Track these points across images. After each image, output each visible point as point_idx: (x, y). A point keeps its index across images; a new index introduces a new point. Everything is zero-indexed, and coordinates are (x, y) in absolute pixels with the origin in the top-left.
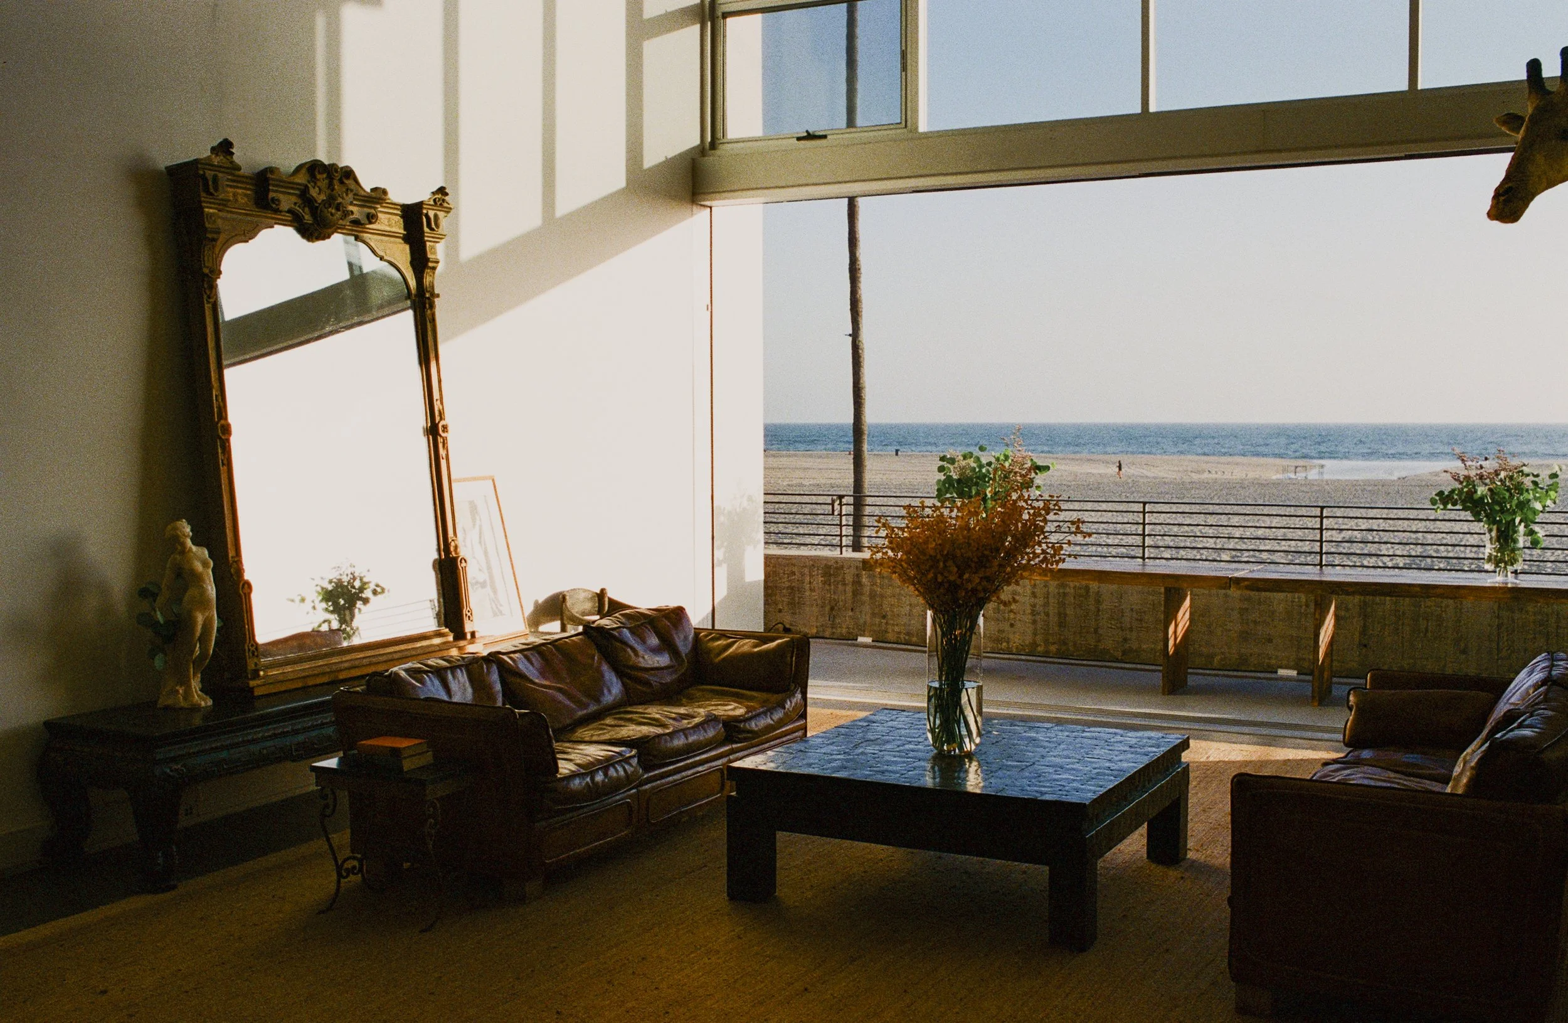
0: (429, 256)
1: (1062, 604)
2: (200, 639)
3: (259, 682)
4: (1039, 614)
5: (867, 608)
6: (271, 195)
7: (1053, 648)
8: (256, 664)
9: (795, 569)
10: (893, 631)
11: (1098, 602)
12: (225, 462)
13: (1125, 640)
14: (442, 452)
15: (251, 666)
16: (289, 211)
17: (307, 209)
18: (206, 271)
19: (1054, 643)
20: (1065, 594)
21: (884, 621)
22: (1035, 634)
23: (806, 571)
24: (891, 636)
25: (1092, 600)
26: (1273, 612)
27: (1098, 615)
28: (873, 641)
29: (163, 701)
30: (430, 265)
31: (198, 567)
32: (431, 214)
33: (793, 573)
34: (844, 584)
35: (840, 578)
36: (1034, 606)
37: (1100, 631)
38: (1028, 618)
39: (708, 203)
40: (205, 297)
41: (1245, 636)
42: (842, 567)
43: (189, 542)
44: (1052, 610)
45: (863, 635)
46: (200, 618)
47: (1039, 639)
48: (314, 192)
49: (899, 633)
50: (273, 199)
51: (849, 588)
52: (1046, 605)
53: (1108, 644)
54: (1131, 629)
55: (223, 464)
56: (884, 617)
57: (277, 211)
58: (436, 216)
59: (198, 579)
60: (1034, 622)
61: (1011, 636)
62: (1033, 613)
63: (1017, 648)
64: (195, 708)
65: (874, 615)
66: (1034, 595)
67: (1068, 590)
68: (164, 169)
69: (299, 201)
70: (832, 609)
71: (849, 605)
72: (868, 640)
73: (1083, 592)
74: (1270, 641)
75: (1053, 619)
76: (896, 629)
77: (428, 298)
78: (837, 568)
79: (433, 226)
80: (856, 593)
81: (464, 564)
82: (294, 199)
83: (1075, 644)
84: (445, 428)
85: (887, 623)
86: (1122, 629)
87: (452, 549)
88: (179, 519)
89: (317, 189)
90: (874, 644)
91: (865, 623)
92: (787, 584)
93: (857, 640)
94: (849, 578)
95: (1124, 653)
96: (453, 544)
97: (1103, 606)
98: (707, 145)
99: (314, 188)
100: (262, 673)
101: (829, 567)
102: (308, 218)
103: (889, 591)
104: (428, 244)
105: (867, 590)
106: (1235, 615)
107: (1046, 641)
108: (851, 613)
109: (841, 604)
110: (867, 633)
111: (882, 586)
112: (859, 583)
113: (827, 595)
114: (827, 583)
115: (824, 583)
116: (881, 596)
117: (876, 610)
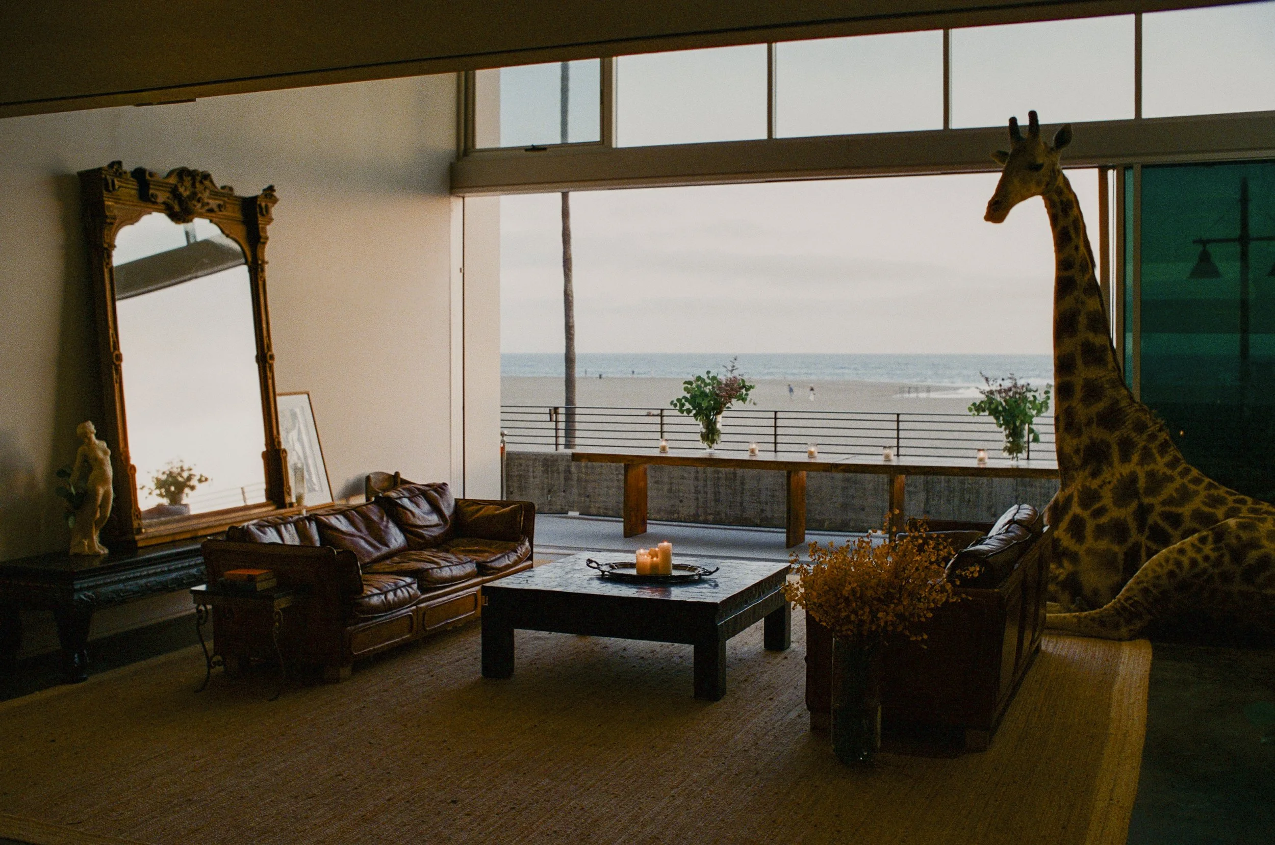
0: (262, 234)
1: (716, 485)
2: (100, 506)
3: (142, 536)
4: (700, 492)
5: (575, 490)
6: (151, 192)
7: (711, 518)
8: (139, 524)
9: (523, 462)
10: (595, 506)
11: (742, 484)
12: (118, 380)
13: (762, 511)
14: (269, 374)
15: (135, 525)
16: (164, 203)
17: (176, 202)
18: (106, 246)
19: (711, 514)
20: (719, 478)
21: (588, 500)
22: (698, 507)
23: (531, 463)
24: (593, 511)
25: (738, 482)
26: (865, 489)
27: (743, 493)
28: (580, 514)
29: (73, 551)
30: (262, 240)
31: (100, 454)
32: (263, 205)
33: (521, 465)
34: (558, 473)
35: (555, 468)
36: (696, 487)
37: (744, 504)
38: (692, 496)
39: (462, 195)
40: (105, 264)
41: (845, 507)
42: (557, 460)
43: (93, 437)
44: (710, 490)
45: (572, 510)
46: (101, 491)
47: (700, 511)
48: (182, 190)
49: (599, 508)
50: (152, 195)
51: (562, 476)
52: (705, 486)
53: (750, 513)
54: (766, 503)
55: (116, 382)
56: (588, 496)
57: (155, 203)
58: (266, 206)
59: (101, 463)
60: (697, 499)
61: (681, 509)
62: (697, 492)
63: (685, 518)
64: (97, 555)
65: (580, 495)
66: (697, 479)
67: (720, 475)
68: (76, 174)
69: (171, 196)
70: (549, 491)
71: (562, 488)
72: (576, 514)
73: (732, 476)
74: (863, 509)
75: (710, 496)
76: (597, 505)
77: (260, 264)
78: (553, 461)
79: (265, 213)
80: (567, 479)
81: (284, 455)
82: (168, 195)
83: (726, 514)
84: (272, 357)
85: (590, 501)
86: (760, 502)
87: (276, 443)
88: (86, 421)
89: (183, 188)
90: (581, 516)
91: (574, 501)
92: (516, 473)
93: (567, 513)
94: (562, 468)
95: (761, 520)
96: (277, 440)
97: (747, 487)
98: (461, 154)
99: (182, 186)
100: (143, 530)
101: (548, 460)
102: (177, 208)
103: (592, 477)
104: (260, 226)
105: (575, 477)
106: (838, 492)
107: (706, 513)
108: (563, 494)
109: (555, 488)
110: (575, 508)
111: (586, 473)
112: (570, 472)
113: (546, 481)
114: (546, 471)
115: (543, 472)
116: (586, 481)
117: (582, 492)
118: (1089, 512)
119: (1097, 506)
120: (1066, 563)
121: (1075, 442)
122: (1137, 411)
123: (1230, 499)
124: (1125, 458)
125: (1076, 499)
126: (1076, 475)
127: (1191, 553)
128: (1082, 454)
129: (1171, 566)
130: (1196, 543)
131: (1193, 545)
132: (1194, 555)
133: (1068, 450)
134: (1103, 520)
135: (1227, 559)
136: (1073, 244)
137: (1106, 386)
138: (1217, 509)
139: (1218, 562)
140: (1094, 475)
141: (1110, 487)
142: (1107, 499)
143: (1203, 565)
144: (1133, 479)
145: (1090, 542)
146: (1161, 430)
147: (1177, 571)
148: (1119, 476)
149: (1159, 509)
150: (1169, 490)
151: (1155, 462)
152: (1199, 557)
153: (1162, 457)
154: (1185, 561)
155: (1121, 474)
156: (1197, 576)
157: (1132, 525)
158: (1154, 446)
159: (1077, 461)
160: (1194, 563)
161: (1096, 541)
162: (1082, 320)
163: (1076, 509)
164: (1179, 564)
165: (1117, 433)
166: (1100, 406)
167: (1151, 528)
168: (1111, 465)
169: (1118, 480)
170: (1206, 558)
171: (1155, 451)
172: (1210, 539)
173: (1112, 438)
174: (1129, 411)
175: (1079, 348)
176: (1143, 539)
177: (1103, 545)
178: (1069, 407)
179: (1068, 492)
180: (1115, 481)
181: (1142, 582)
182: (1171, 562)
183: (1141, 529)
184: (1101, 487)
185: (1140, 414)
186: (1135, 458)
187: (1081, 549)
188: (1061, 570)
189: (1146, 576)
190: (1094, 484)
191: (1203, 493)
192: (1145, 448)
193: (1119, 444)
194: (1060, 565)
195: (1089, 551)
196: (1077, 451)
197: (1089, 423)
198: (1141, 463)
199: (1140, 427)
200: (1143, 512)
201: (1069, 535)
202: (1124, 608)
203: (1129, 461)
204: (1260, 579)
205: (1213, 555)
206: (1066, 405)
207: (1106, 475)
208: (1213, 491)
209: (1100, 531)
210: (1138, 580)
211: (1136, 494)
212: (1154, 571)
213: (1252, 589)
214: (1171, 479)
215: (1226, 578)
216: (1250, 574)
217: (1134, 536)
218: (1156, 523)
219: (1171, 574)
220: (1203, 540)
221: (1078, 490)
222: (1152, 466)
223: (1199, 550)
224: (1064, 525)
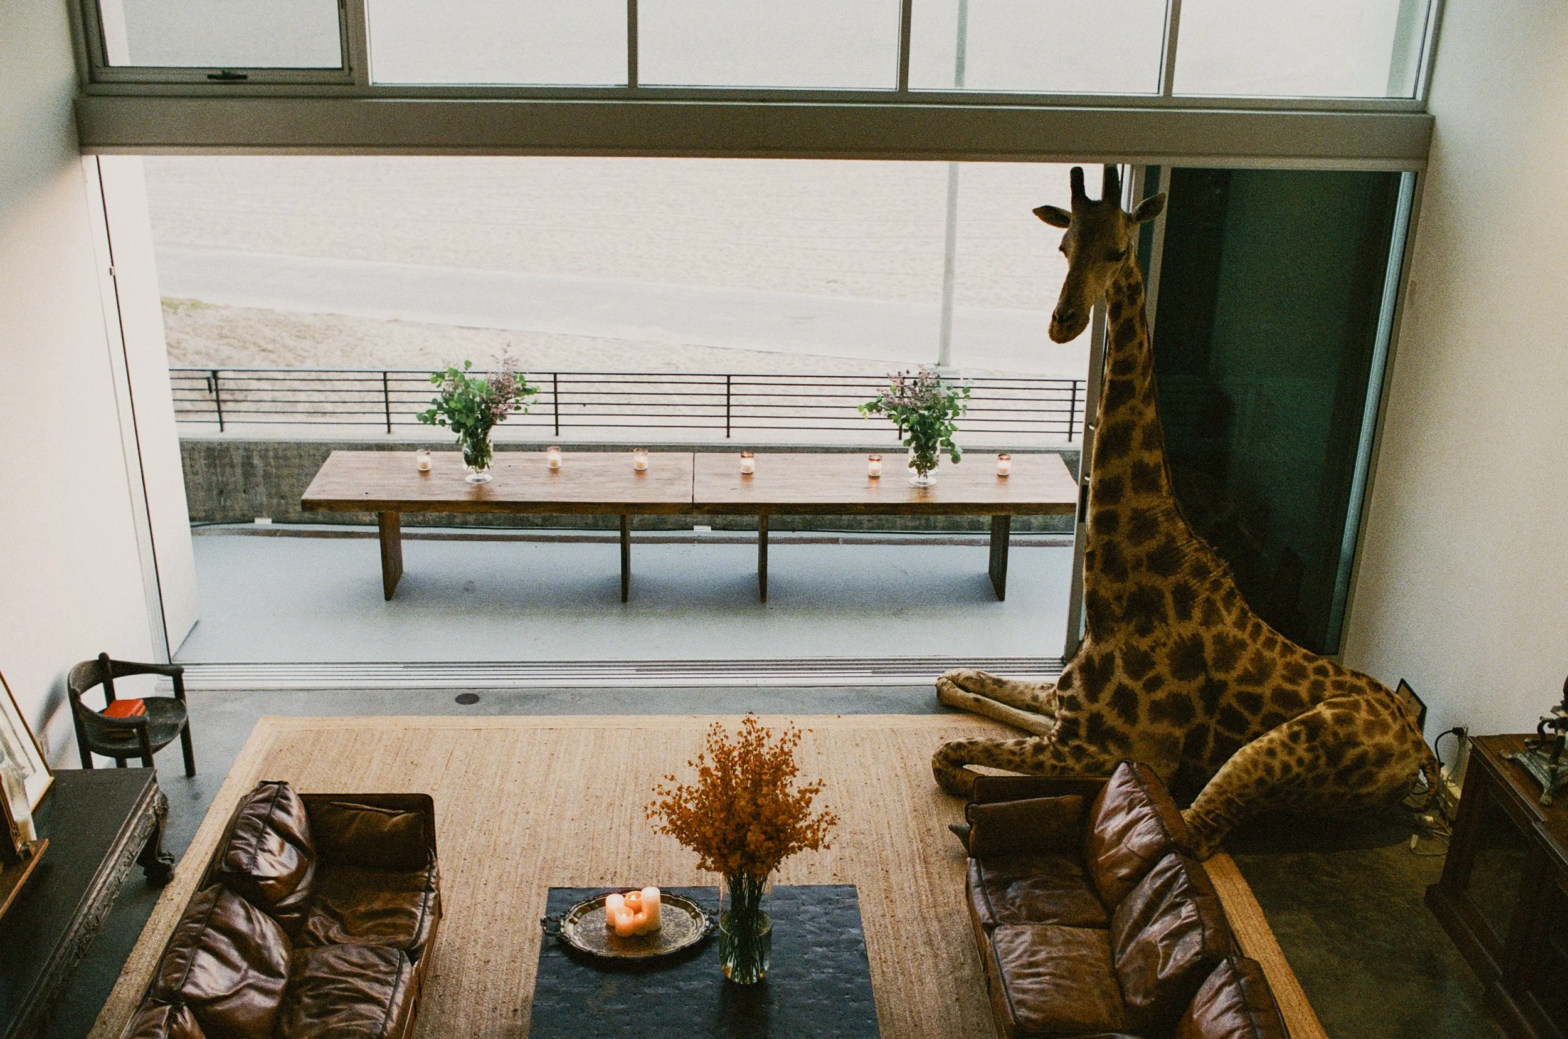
5: (261, 489)
10: (295, 510)
21: (283, 501)
24: (293, 517)
28: (272, 523)
34: (232, 466)
35: (227, 460)
42: (228, 449)
45: (261, 516)
51: (239, 471)
56: (283, 497)
65: (270, 496)
70: (221, 492)
71: (241, 486)
72: (266, 522)
76: (298, 508)
78: (221, 450)
80: (247, 475)
85: (287, 504)
90: (275, 526)
91: (261, 504)
93: (253, 521)
94: (238, 460)
101: (213, 449)
103: (286, 472)
105: (260, 472)
108: (243, 495)
109: (231, 487)
110: (264, 514)
111: (277, 468)
112: (251, 465)
113: (214, 478)
114: (212, 465)
115: (209, 466)
116: (278, 477)
117: (273, 491)
118: (1140, 683)
119: (1151, 674)
120: (1112, 748)
121: (1117, 586)
122: (1196, 550)
123: (1310, 667)
124: (1184, 614)
125: (1119, 661)
126: (1116, 629)
127: (1283, 756)
128: (1125, 603)
129: (1260, 773)
130: (1286, 740)
131: (1283, 744)
132: (1286, 758)
133: (1103, 592)
134: (1160, 695)
135: (1323, 761)
136: (1137, 341)
137: (1161, 519)
138: (1299, 685)
139: (1313, 765)
140: (1143, 631)
141: (1166, 650)
142: (1163, 667)
143: (1296, 769)
144: (1197, 643)
145: (1144, 723)
146: (1225, 574)
147: (1267, 778)
148: (1176, 638)
149: (1234, 688)
150: (1244, 663)
151: (1222, 622)
152: (1292, 761)
153: (1229, 613)
154: (1276, 764)
155: (1179, 635)
156: (1289, 782)
157: (1198, 704)
158: (1218, 597)
159: (1118, 611)
160: (1286, 768)
161: (1152, 723)
162: (1137, 435)
163: (1120, 676)
164: (1269, 770)
165: (1172, 579)
166: (1151, 545)
167: (1223, 711)
168: (1164, 619)
169: (1175, 643)
170: (1300, 761)
171: (1220, 604)
172: (1303, 737)
173: (1166, 585)
174: (1187, 550)
175: (1129, 471)
176: (1213, 723)
177: (1162, 728)
178: (1110, 542)
179: (1106, 648)
180: (1171, 643)
181: (1225, 792)
182: (1261, 766)
183: (1209, 710)
184: (1153, 649)
185: (1200, 555)
186: (1197, 614)
187: (1133, 732)
188: (1107, 757)
189: (1230, 784)
190: (1144, 644)
191: (1280, 662)
192: (1208, 599)
193: (1173, 593)
194: (1105, 750)
195: (1146, 736)
196: (1118, 598)
197: (1138, 564)
198: (1206, 622)
199: (1200, 572)
200: (1212, 691)
201: (1116, 712)
202: (1205, 824)
203: (1190, 618)
204: (1354, 779)
205: (1307, 757)
206: (1106, 538)
207: (1158, 633)
208: (1289, 659)
209: (1158, 711)
210: (1221, 790)
211: (1201, 666)
212: (1240, 778)
213: (1342, 790)
214: (1242, 645)
215: (1320, 780)
216: (1343, 776)
217: (1200, 718)
218: (1230, 705)
219: (1261, 782)
220: (1294, 737)
221: (1121, 649)
222: (1220, 627)
223: (1291, 751)
224: (1106, 695)
